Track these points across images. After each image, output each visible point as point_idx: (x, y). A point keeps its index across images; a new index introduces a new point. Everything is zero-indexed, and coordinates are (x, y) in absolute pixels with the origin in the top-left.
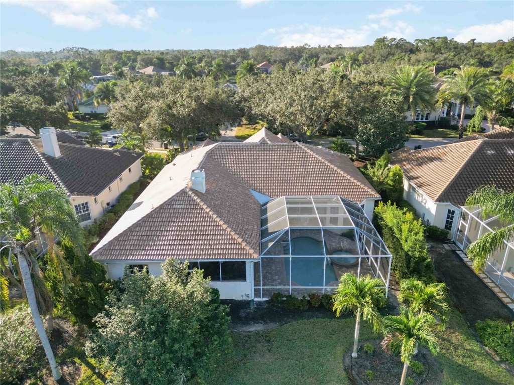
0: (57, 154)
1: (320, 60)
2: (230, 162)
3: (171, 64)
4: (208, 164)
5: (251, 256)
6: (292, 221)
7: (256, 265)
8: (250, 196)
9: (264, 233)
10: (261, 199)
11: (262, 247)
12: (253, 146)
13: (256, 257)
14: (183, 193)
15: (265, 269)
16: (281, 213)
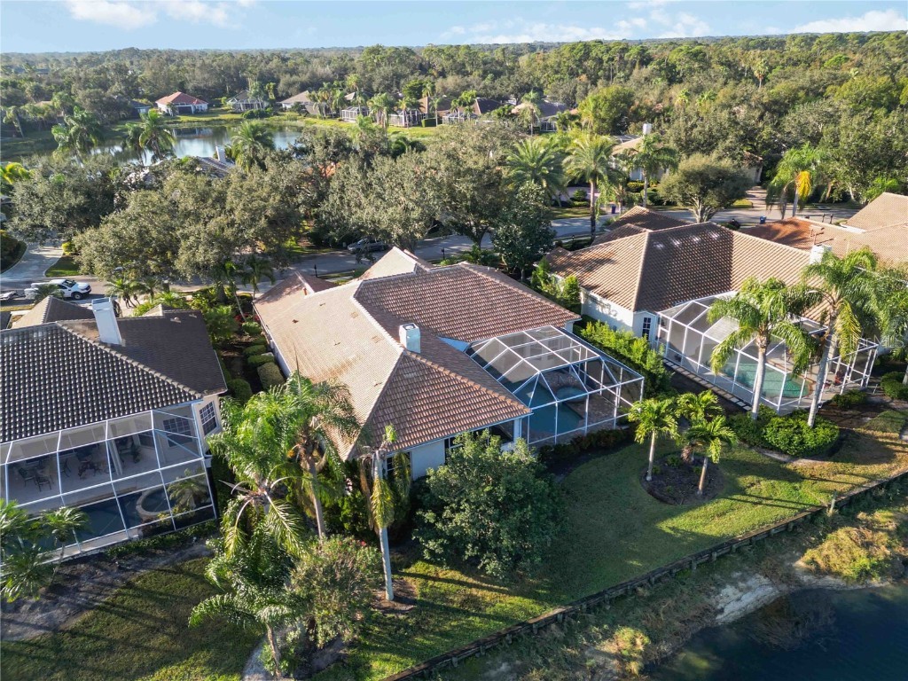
0: (120, 339)
1: (281, 87)
5: (523, 412)
9: (508, 384)
12: (409, 278)
13: (529, 411)
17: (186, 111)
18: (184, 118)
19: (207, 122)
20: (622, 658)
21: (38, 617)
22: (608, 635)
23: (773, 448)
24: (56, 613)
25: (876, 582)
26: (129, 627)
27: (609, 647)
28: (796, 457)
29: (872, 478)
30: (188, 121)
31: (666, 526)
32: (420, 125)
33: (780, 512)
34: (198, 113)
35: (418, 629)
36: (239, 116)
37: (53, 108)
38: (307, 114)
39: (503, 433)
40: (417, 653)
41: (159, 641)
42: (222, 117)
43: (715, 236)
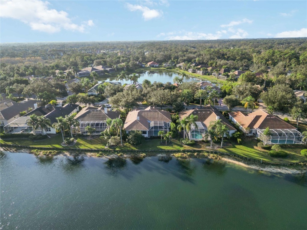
0: (107, 113)
1: (179, 60)
2: (143, 114)
3: (110, 64)
4: (139, 114)
5: (147, 130)
6: (154, 125)
7: (148, 131)
8: (147, 121)
9: (150, 127)
10: (149, 122)
11: (149, 129)
12: (147, 111)
13: (148, 130)
14: (136, 120)
15: (150, 132)
16: (153, 124)
17: (153, 66)
18: (152, 68)
19: (157, 70)
20: (142, 155)
21: (90, 138)
22: (142, 154)
23: (183, 143)
24: (92, 139)
25: (179, 158)
26: (97, 141)
27: (141, 154)
28: (185, 145)
29: (192, 149)
30: (153, 69)
31: (158, 147)
32: (206, 75)
33: (174, 149)
34: (156, 67)
35: (123, 148)
36: (165, 68)
37: (124, 65)
38: (181, 69)
39: (144, 132)
40: (121, 149)
41: (99, 143)
42: (161, 68)
43: (209, 112)
